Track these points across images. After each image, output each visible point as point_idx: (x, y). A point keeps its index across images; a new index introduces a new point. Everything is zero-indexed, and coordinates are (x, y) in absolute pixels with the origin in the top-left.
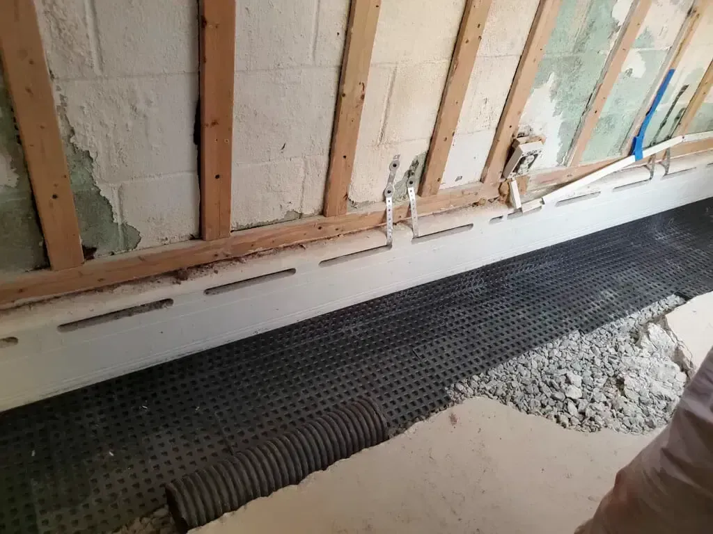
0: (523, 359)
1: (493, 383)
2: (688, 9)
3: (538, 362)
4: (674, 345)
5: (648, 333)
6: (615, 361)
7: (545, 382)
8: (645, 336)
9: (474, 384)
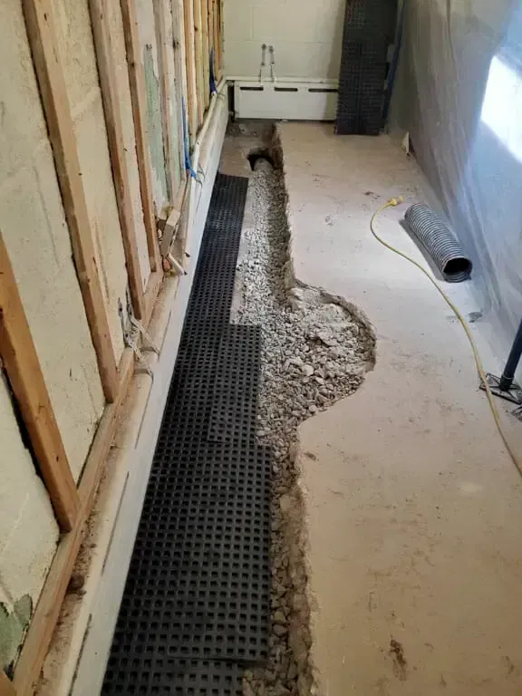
0: (262, 379)
1: (270, 409)
2: (172, 43)
3: (268, 370)
4: (318, 293)
5: (297, 298)
6: (298, 330)
7: (289, 380)
8: (297, 301)
9: (263, 422)
